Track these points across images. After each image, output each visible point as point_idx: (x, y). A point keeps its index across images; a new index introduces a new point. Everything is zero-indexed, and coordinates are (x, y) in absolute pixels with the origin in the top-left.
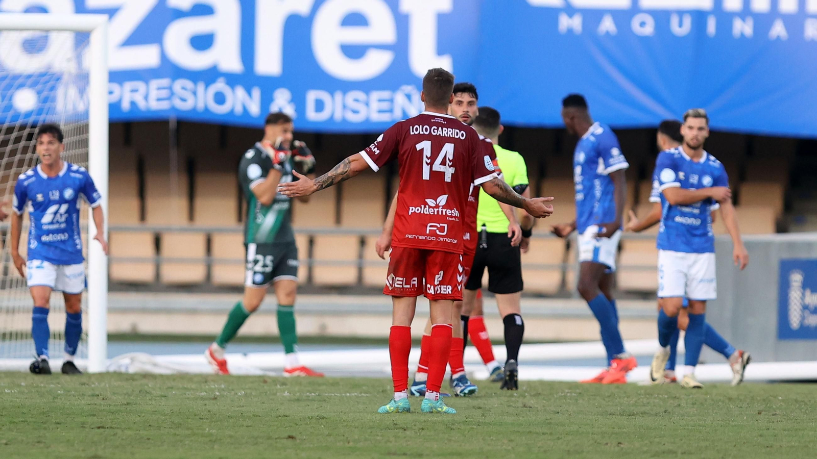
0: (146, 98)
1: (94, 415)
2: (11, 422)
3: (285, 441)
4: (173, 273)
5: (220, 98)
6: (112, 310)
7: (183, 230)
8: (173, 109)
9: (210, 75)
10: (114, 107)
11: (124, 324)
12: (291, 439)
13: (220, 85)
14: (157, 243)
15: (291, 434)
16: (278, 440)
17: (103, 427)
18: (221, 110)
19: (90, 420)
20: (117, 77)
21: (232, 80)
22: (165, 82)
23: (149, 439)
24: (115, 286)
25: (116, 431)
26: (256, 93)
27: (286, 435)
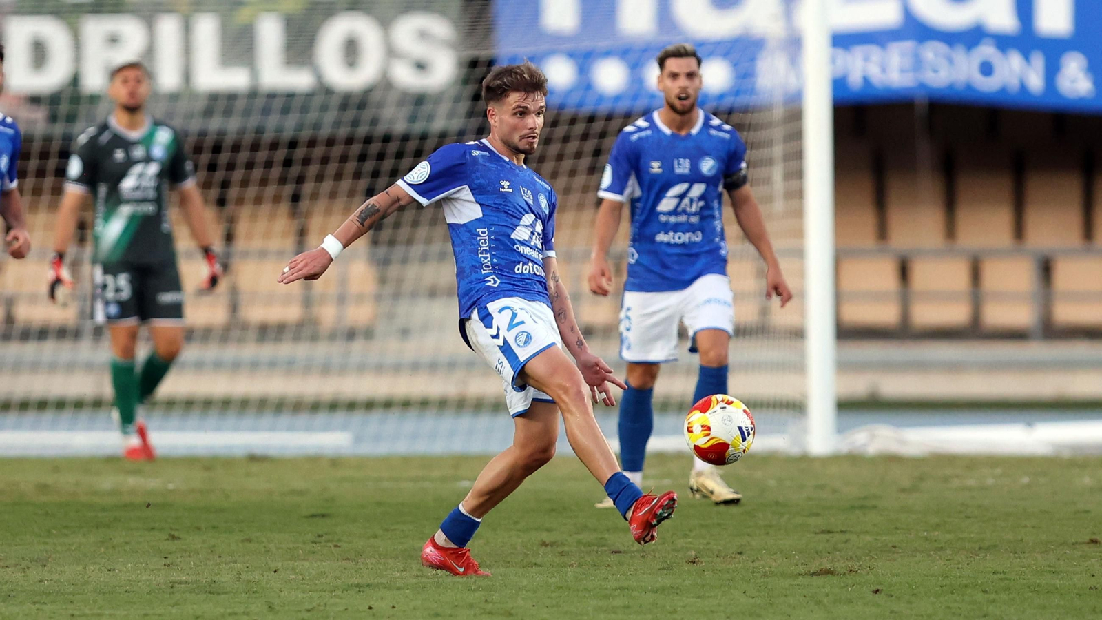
0: (884, 70)
1: (818, 515)
2: (702, 526)
3: (1086, 548)
4: (927, 314)
5: (987, 69)
6: (843, 367)
7: (937, 254)
8: (922, 86)
9: (972, 36)
10: (839, 84)
11: (859, 386)
12: (1092, 545)
13: (987, 51)
14: (904, 272)
15: (1094, 537)
16: (1077, 546)
17: (829, 532)
18: (988, 85)
19: (812, 521)
20: (843, 41)
21: (1004, 42)
22: (908, 45)
23: (895, 547)
24: (846, 333)
25: (847, 536)
26: (1038, 61)
27: (1087, 538)
